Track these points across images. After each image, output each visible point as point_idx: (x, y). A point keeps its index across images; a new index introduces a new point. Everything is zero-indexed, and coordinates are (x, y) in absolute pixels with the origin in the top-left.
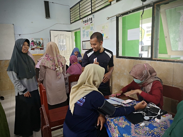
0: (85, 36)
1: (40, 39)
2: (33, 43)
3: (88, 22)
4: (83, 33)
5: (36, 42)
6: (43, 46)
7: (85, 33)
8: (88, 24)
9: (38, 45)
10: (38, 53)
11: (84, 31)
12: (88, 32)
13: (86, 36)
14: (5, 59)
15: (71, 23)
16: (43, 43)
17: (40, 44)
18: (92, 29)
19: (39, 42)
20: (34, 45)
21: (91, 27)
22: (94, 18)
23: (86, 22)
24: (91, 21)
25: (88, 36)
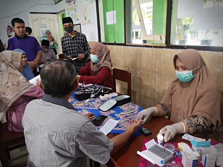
3: (72, 2)
8: (72, 4)
12: (72, 14)
15: (56, 3)
18: (76, 11)
21: (74, 8)
23: (69, 3)
24: (74, 2)
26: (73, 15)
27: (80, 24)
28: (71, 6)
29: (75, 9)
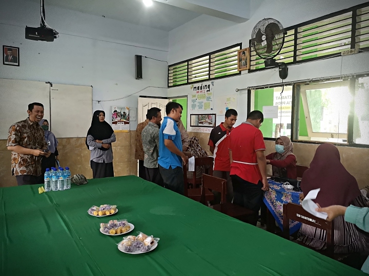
0: (195, 108)
1: (125, 108)
2: (116, 115)
3: (202, 90)
4: (192, 103)
5: (120, 113)
6: (129, 118)
7: (195, 103)
8: (203, 92)
9: (122, 117)
11: (194, 101)
12: (202, 102)
13: (197, 108)
15: (169, 87)
16: (129, 114)
18: (210, 100)
19: (124, 113)
20: (117, 117)
21: (207, 95)
22: (213, 85)
23: (198, 89)
24: (208, 89)
25: (202, 108)
26: (203, 104)
27: (215, 114)
28: (199, 93)
29: (208, 99)
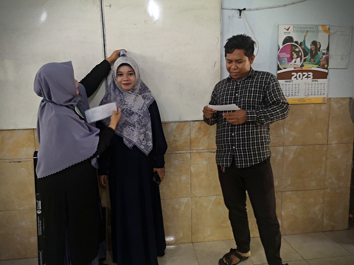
1: (320, 29)
2: (289, 51)
5: (301, 45)
9: (308, 57)
10: (301, 96)
14: (177, 119)
16: (328, 49)
17: (316, 53)
19: (314, 43)
20: (291, 58)
